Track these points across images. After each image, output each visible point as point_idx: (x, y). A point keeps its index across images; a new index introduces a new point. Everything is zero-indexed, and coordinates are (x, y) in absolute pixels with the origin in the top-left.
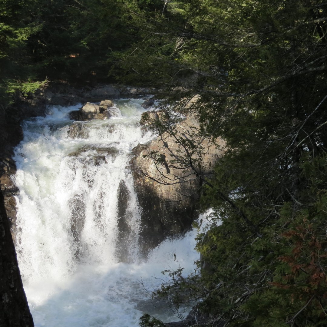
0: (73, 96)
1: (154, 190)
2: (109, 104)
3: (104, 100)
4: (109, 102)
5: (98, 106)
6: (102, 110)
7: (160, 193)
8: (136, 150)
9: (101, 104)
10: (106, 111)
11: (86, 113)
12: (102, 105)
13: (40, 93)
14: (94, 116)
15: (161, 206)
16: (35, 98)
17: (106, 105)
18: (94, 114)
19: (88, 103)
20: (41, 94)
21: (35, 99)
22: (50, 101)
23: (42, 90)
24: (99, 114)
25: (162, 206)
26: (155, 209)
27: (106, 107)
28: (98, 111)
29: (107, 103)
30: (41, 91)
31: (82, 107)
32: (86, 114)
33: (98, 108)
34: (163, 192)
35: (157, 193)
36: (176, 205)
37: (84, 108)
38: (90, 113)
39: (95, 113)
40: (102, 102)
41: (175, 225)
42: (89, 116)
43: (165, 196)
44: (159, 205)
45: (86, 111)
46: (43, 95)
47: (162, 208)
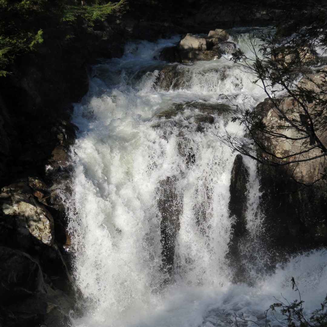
0: (166, 24)
1: (290, 170)
2: (221, 35)
3: (214, 29)
4: (220, 32)
5: (204, 40)
6: (210, 46)
7: (299, 175)
8: (262, 107)
9: (209, 35)
10: (215, 47)
11: (186, 50)
12: (211, 37)
13: (116, 21)
14: (198, 54)
15: (300, 196)
16: (108, 27)
17: (216, 37)
18: (197, 52)
19: (188, 34)
20: (118, 22)
21: (108, 30)
22: (131, 32)
23: (119, 16)
24: (206, 52)
25: (302, 195)
26: (291, 200)
27: (217, 40)
28: (204, 47)
29: (218, 35)
30: (118, 18)
31: (180, 42)
32: (185, 52)
33: (204, 42)
34: (304, 173)
35: (294, 175)
36: (325, 195)
37: (182, 42)
38: (192, 49)
39: (200, 49)
40: (211, 33)
41: (323, 226)
42: (190, 55)
43: (306, 179)
44: (298, 195)
45: (186, 47)
46: (119, 24)
47: (302, 199)
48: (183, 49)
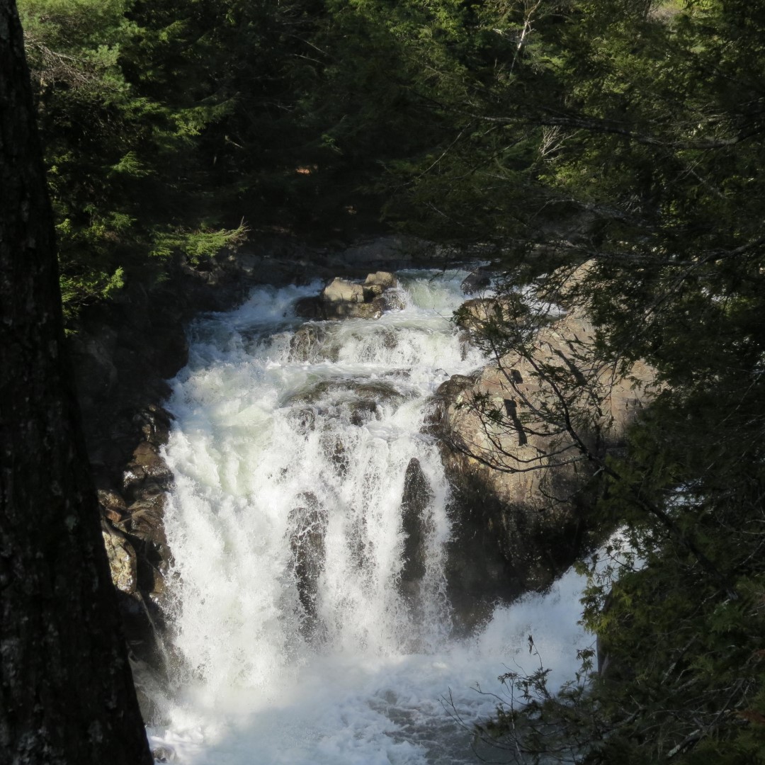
0: (303, 263)
1: (489, 482)
2: (385, 281)
3: (374, 272)
4: (385, 276)
5: (360, 286)
6: (369, 296)
7: (503, 489)
8: (447, 388)
9: (367, 280)
10: (377, 298)
11: (333, 302)
12: (371, 283)
13: (228, 256)
14: (352, 309)
15: (504, 521)
16: (216, 267)
17: (378, 283)
18: (350, 306)
19: (336, 278)
20: (231, 258)
21: (216, 269)
22: (251, 274)
23: (233, 249)
24: (363, 306)
25: (507, 520)
26: (490, 528)
27: (379, 288)
28: (361, 298)
29: (380, 280)
30: (231, 252)
31: (324, 289)
32: (332, 304)
33: (359, 290)
34: (511, 487)
35: (496, 489)
36: (541, 519)
37: (328, 291)
38: (342, 302)
39: (354, 302)
40: (371, 277)
41: (539, 566)
42: (340, 310)
43: (514, 497)
44: (501, 519)
45: (334, 298)
46: (233, 261)
47: (508, 526)
48: (329, 301)
